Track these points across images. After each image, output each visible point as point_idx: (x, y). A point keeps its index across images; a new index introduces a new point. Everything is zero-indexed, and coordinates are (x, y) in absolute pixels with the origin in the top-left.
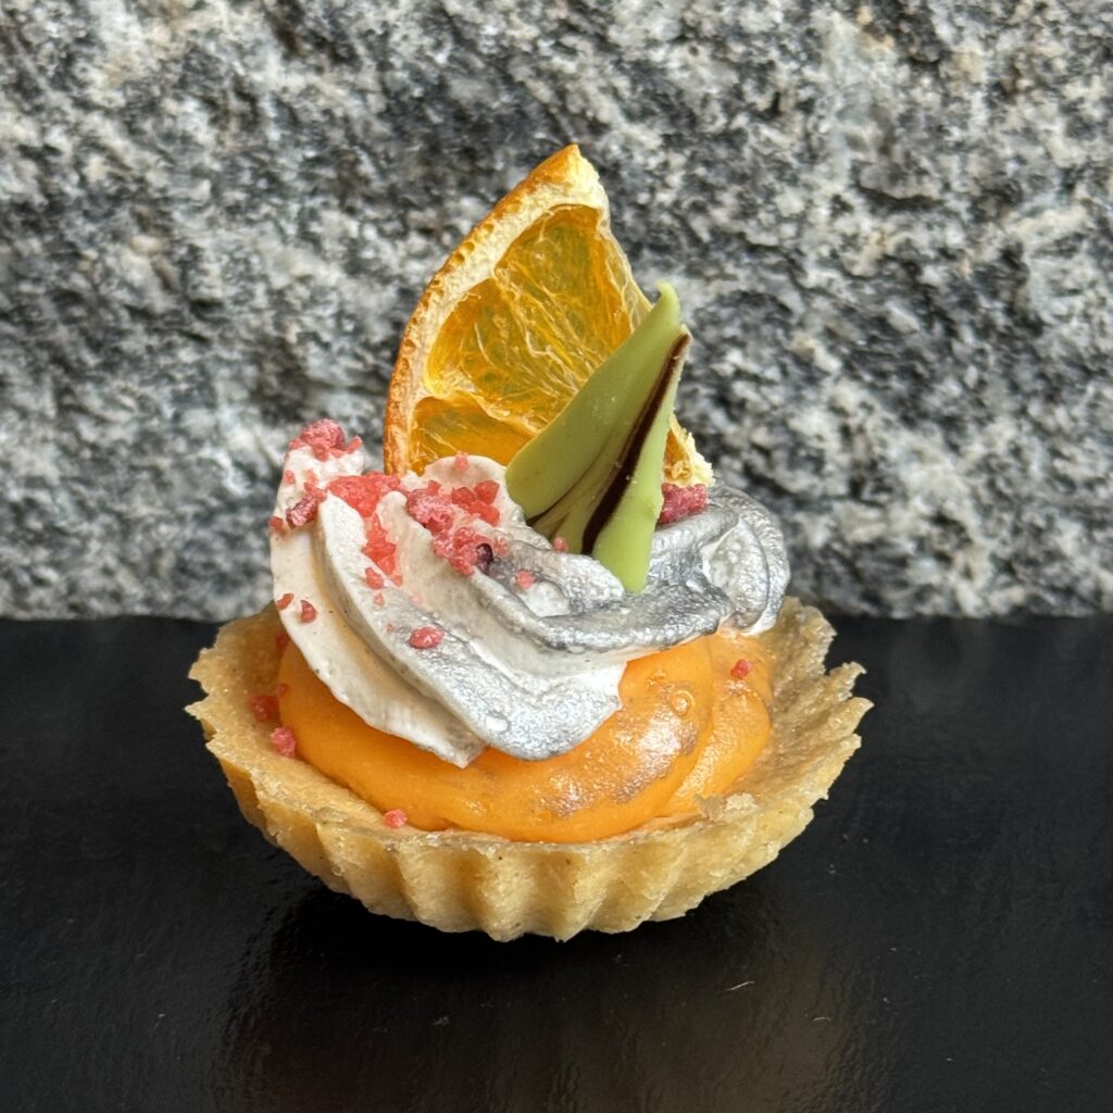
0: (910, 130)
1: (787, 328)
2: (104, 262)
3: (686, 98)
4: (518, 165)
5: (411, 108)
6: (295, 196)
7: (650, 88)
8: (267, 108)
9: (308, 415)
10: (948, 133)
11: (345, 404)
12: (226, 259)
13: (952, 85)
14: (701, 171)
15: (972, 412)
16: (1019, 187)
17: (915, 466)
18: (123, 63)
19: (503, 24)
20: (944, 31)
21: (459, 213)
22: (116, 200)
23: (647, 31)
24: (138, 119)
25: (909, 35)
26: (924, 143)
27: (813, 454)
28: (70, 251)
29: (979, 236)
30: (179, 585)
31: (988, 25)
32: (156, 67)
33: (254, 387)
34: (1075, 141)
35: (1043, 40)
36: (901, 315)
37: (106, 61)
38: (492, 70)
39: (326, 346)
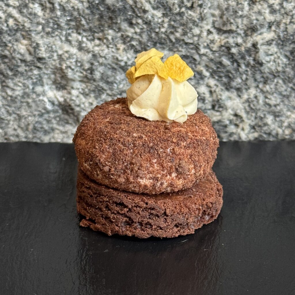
1: (195, 65)
2: (13, 47)
3: (169, 4)
5: (95, 6)
6: (64, 30)
8: (57, 6)
9: (68, 88)
10: (238, 13)
11: (78, 85)
12: (46, 46)
15: (244, 87)
16: (257, 27)
17: (229, 101)
21: (108, 34)
22: (17, 31)
24: (22, 9)
26: (232, 15)
27: (202, 98)
28: (4, 44)
29: (246, 40)
30: (34, 133)
33: (54, 80)
34: (272, 15)
36: (226, 61)
39: (73, 70)
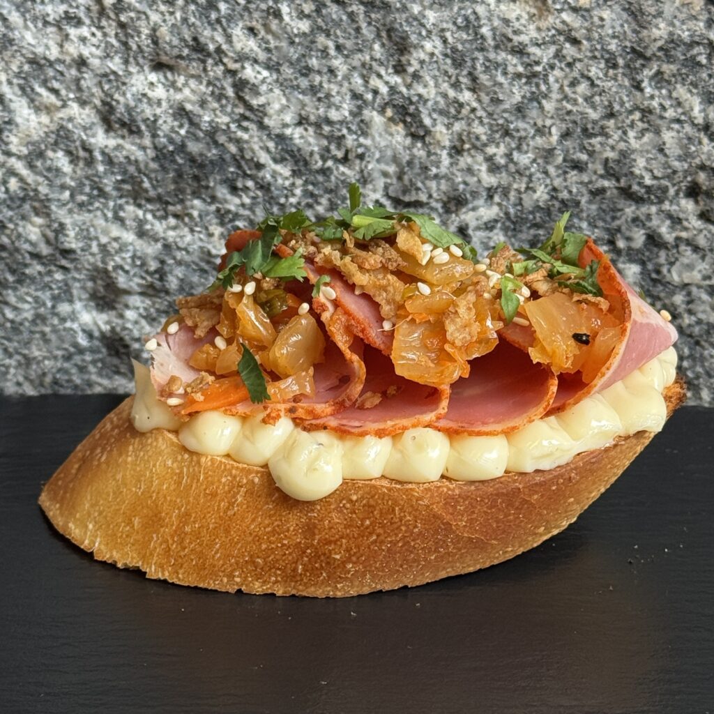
0: (412, 168)
4: (221, 184)
7: (285, 147)
13: (431, 147)
14: (310, 187)
18: (27, 133)
19: (213, 116)
20: (427, 121)
23: (283, 120)
25: (410, 122)
31: (448, 118)
32: (43, 135)
35: (475, 126)
37: (18, 132)
38: (208, 138)
